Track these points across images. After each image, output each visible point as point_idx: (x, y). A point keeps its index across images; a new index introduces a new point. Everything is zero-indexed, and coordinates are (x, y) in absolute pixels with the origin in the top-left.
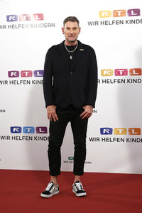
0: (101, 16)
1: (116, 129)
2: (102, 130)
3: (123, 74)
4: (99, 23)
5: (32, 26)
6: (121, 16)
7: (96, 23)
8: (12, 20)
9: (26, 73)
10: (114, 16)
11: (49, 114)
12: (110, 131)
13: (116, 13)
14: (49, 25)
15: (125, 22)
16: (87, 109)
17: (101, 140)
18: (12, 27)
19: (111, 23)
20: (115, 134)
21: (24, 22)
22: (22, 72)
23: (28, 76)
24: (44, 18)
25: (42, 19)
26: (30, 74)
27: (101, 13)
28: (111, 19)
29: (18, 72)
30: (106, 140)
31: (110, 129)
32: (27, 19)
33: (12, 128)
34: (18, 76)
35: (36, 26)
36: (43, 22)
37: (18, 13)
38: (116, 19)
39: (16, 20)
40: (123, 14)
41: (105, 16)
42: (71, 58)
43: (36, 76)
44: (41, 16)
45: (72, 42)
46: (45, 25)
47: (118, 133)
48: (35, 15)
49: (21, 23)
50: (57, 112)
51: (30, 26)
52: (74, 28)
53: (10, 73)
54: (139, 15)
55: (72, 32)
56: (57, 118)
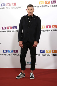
0: (40, 4)
1: (47, 50)
2: (41, 51)
3: (49, 28)
4: (39, 7)
5: (11, 8)
6: (48, 3)
7: (38, 7)
8: (3, 6)
9: (9, 28)
12: (44, 51)
13: (46, 2)
14: (18, 8)
15: (50, 6)
16: (35, 43)
17: (40, 55)
18: (3, 8)
19: (44, 6)
20: (46, 52)
22: (8, 27)
23: (10, 29)
25: (16, 5)
26: (11, 28)
27: (40, 2)
28: (44, 5)
29: (6, 27)
30: (43, 55)
31: (44, 50)
32: (10, 5)
33: (4, 51)
34: (6, 29)
35: (13, 8)
36: (16, 6)
37: (6, 3)
38: (46, 5)
39: (5, 6)
40: (49, 3)
41: (42, 4)
43: (13, 29)
44: (15, 4)
47: (47, 52)
48: (13, 3)
49: (7, 7)
50: (23, 44)
51: (10, 8)
52: (31, 10)
53: (2, 28)
54: (55, 3)
56: (23, 46)
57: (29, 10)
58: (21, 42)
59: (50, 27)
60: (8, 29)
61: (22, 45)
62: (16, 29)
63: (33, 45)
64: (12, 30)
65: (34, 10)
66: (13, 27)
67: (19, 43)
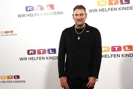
0: (99, 5)
4: (98, 11)
5: (45, 14)
7: (96, 10)
8: (30, 10)
9: (42, 51)
10: (109, 5)
11: (61, 83)
13: (110, 2)
14: (59, 13)
15: (118, 9)
16: (91, 79)
18: (30, 15)
19: (107, 10)
21: (39, 11)
22: (38, 50)
23: (43, 53)
24: (55, 8)
25: (53, 9)
26: (44, 52)
28: (107, 7)
29: (35, 51)
32: (42, 9)
34: (35, 53)
35: (48, 14)
36: (54, 11)
37: (35, 5)
38: (111, 7)
39: (33, 10)
40: (116, 3)
41: (102, 5)
42: (79, 38)
43: (49, 53)
44: (52, 7)
45: (80, 25)
46: (55, 13)
48: (48, 6)
52: (81, 15)
53: (28, 51)
54: (129, 3)
55: (79, 17)
56: (68, 87)
57: (77, 15)
58: (64, 79)
59: (119, 49)
60: (39, 53)
61: (67, 84)
62: (55, 53)
63: (88, 84)
64: (47, 55)
65: (86, 16)
66: (49, 50)
67: (61, 80)
